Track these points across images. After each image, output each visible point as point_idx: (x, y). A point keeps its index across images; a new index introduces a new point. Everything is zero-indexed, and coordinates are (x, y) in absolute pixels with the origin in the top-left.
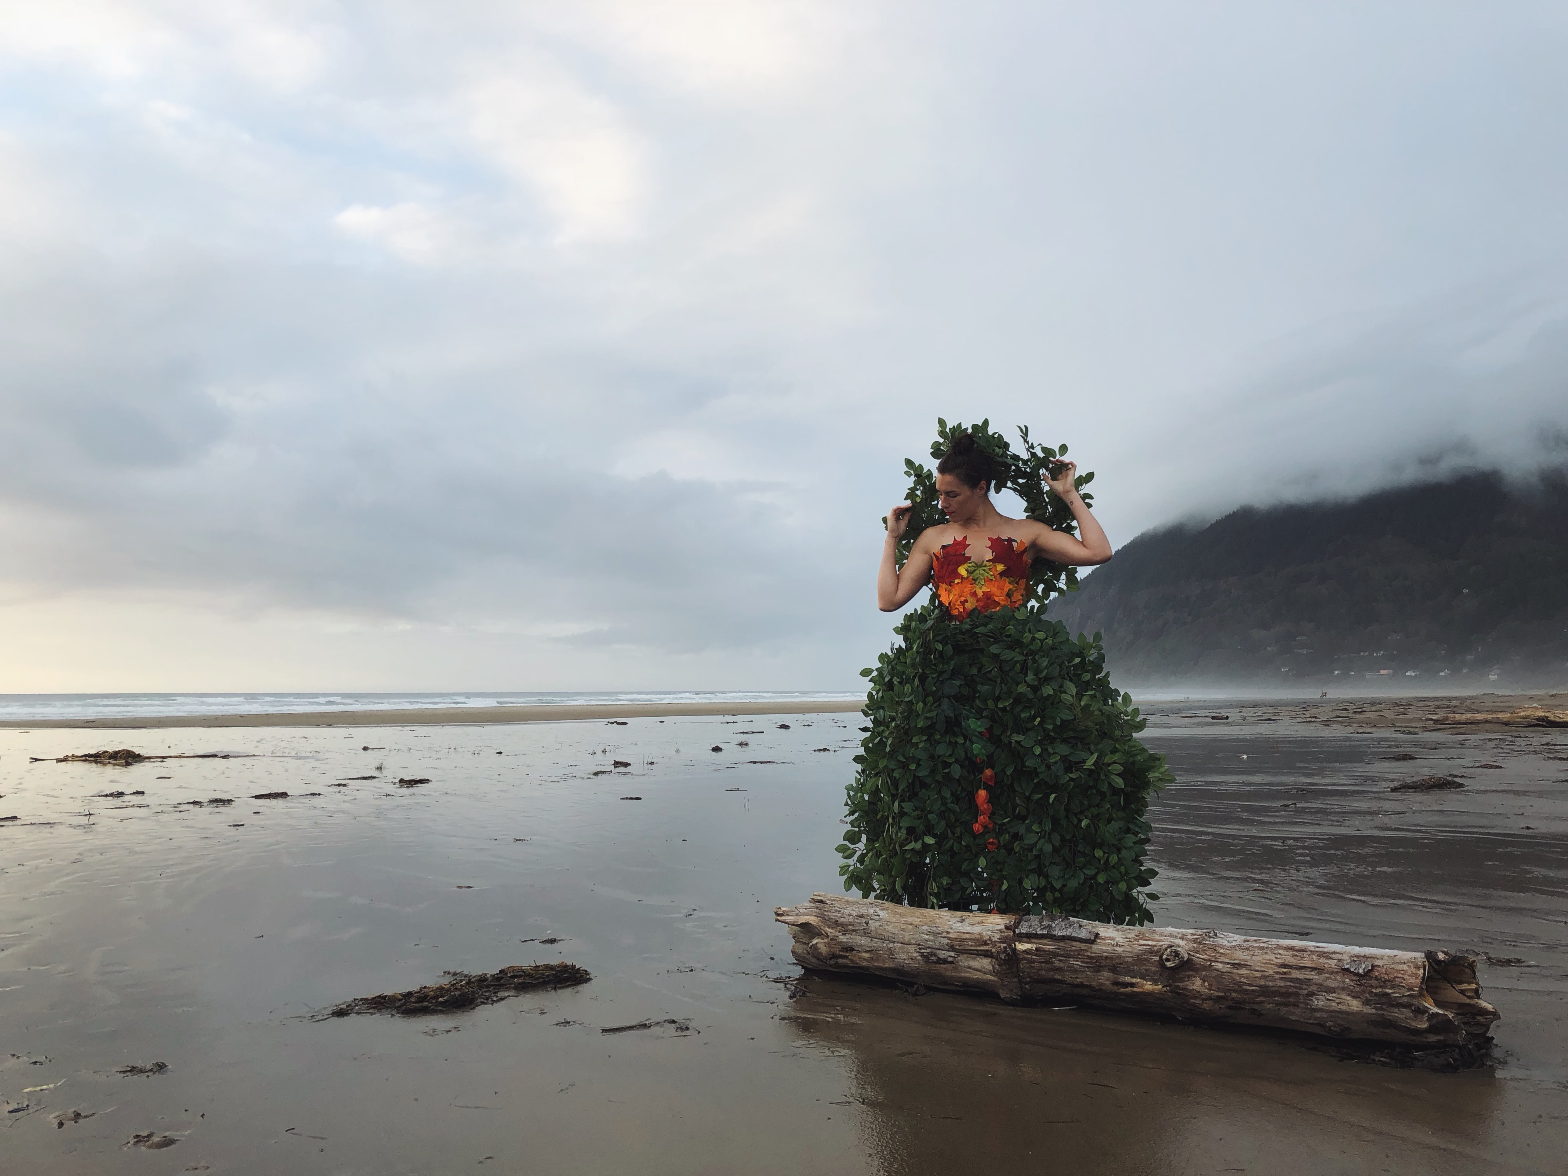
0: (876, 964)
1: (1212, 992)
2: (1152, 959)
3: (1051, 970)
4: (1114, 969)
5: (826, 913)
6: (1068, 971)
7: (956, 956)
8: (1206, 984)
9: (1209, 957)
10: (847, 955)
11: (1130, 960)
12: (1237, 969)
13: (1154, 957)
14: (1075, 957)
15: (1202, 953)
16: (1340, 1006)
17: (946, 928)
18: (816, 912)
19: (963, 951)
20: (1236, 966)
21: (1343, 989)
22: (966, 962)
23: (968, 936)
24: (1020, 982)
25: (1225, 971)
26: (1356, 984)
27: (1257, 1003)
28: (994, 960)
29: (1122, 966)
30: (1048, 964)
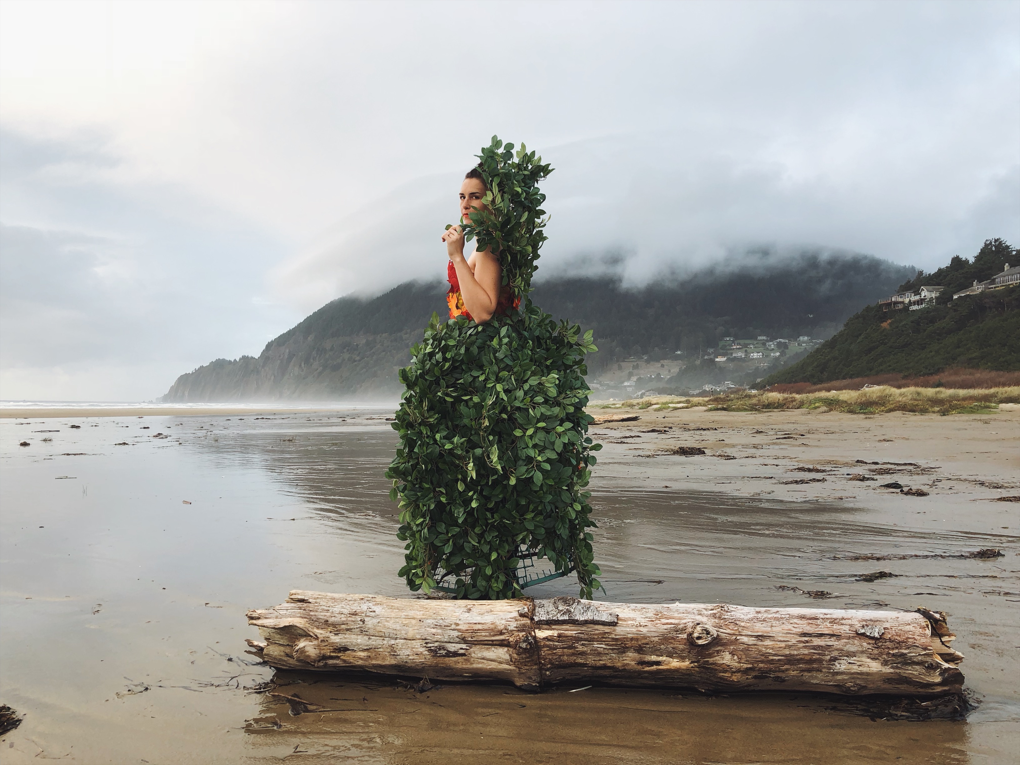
0: (374, 662)
1: (742, 665)
2: (678, 637)
3: (573, 654)
4: (640, 650)
5: (312, 613)
6: (591, 654)
7: (468, 648)
8: (736, 657)
9: (733, 631)
10: (339, 655)
11: (656, 639)
12: (762, 641)
13: (680, 635)
14: (600, 641)
15: (725, 628)
16: (861, 668)
17: (454, 620)
18: (300, 613)
19: (476, 643)
20: (760, 638)
21: (862, 652)
22: (478, 652)
23: (480, 627)
24: (540, 669)
25: (750, 644)
26: (873, 647)
27: (783, 671)
28: (511, 649)
29: (648, 646)
30: (571, 649)
